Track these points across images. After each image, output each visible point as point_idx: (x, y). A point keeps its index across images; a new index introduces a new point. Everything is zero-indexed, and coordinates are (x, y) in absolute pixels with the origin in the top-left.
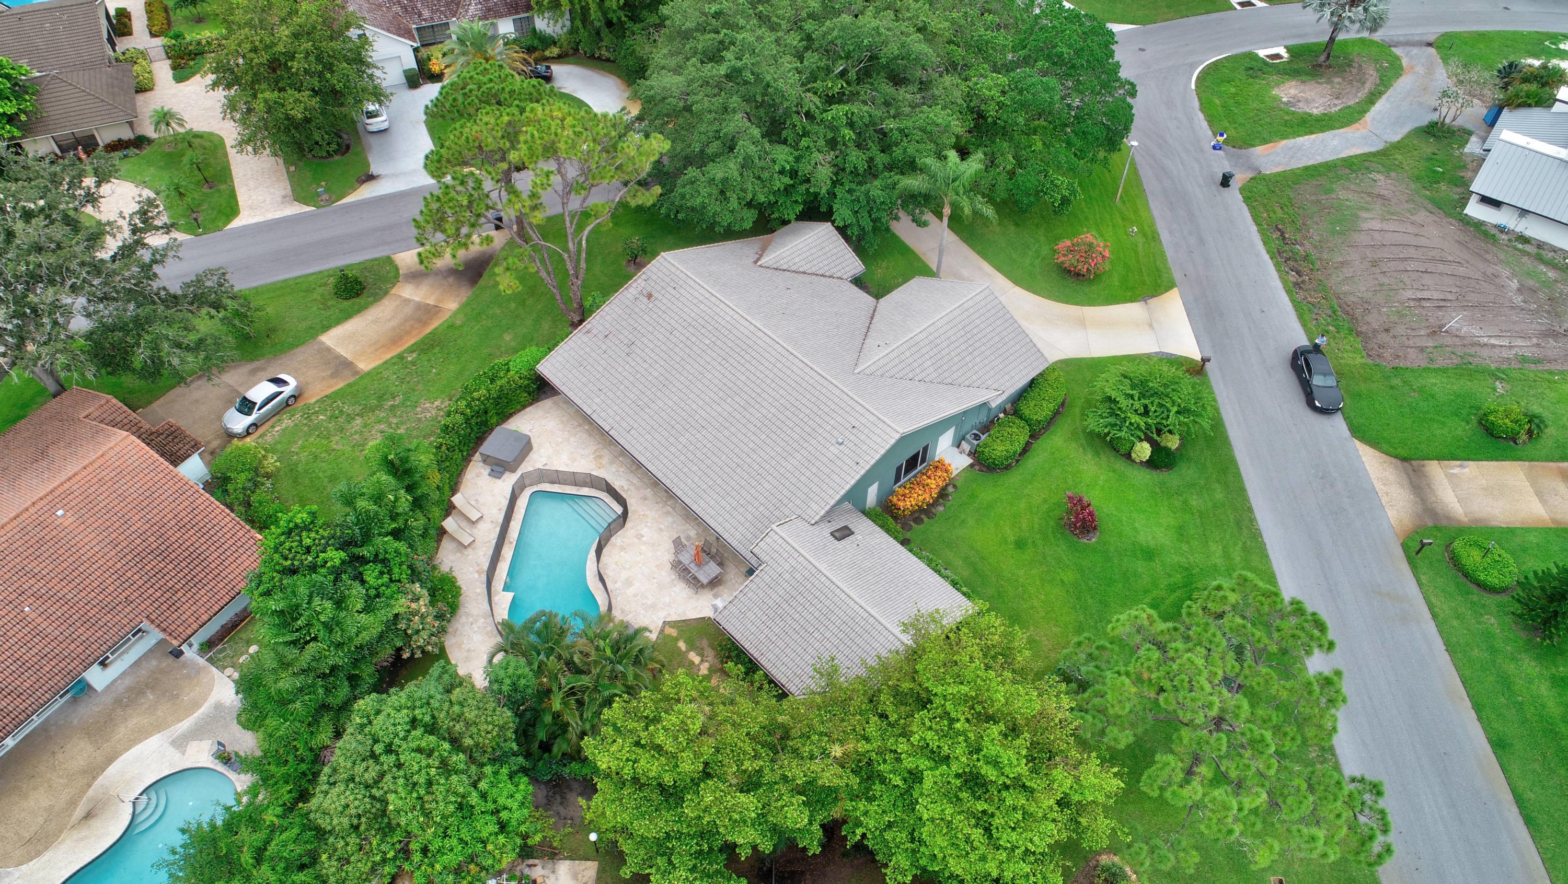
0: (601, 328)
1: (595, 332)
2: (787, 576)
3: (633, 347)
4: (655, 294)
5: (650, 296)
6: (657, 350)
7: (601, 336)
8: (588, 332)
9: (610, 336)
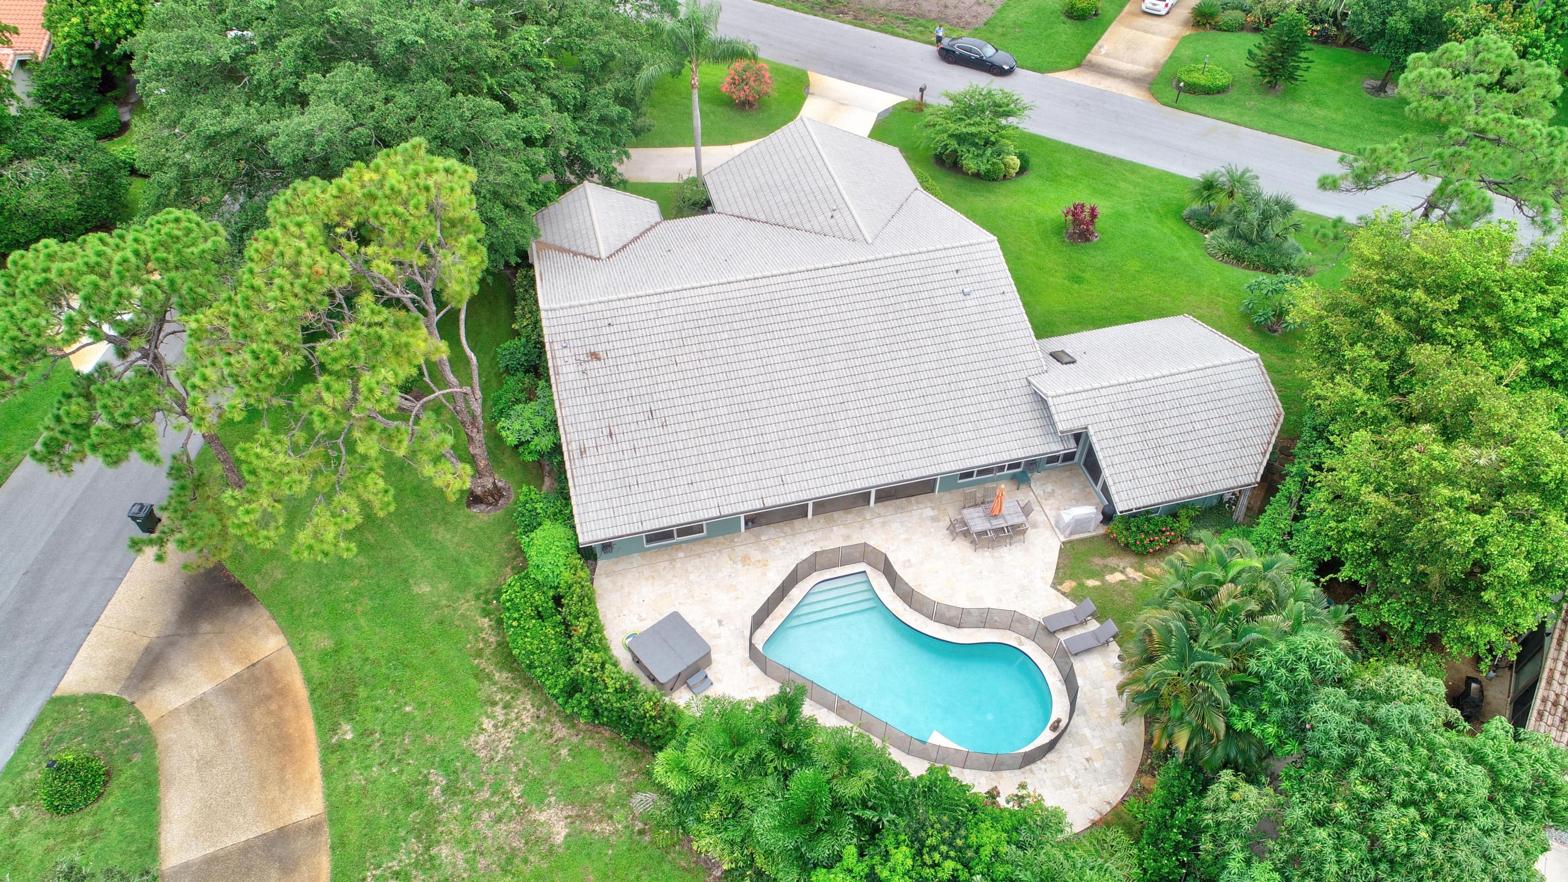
0: (592, 434)
1: (589, 444)
2: (1115, 415)
3: (657, 414)
4: (599, 349)
5: (595, 356)
6: (686, 392)
7: (607, 440)
8: (583, 452)
9: (615, 430)
